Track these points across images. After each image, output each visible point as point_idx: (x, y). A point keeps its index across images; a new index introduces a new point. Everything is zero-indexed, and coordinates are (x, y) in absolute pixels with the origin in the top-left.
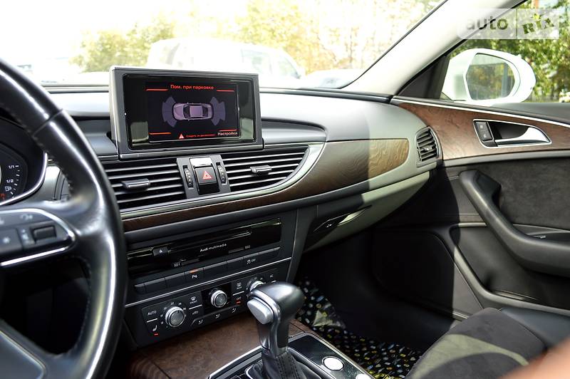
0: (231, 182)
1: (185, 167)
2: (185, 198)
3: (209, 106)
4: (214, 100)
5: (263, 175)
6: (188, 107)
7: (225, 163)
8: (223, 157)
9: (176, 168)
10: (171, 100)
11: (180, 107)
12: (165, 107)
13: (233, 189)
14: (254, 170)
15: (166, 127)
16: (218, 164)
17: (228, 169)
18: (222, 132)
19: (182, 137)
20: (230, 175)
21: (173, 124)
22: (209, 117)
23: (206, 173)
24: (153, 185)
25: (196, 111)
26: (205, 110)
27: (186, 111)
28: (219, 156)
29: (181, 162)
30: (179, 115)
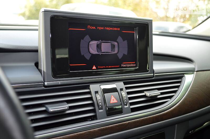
0: (132, 104)
1: (97, 92)
2: (97, 119)
3: (116, 43)
4: (120, 39)
5: (154, 98)
6: (101, 44)
7: (127, 88)
8: (125, 84)
9: (89, 93)
10: (87, 38)
11: (94, 43)
12: (83, 43)
13: (133, 110)
14: (148, 94)
15: (83, 59)
16: (121, 90)
17: (129, 93)
18: (125, 64)
19: (94, 68)
20: (130, 98)
21: (88, 57)
22: (116, 52)
23: (113, 98)
24: (71, 108)
25: (106, 47)
26: (113, 47)
27: (99, 47)
28: (122, 83)
29: (93, 88)
30: (94, 51)
